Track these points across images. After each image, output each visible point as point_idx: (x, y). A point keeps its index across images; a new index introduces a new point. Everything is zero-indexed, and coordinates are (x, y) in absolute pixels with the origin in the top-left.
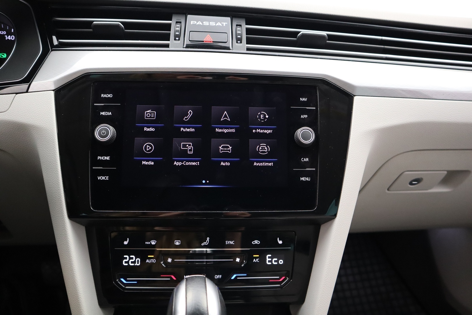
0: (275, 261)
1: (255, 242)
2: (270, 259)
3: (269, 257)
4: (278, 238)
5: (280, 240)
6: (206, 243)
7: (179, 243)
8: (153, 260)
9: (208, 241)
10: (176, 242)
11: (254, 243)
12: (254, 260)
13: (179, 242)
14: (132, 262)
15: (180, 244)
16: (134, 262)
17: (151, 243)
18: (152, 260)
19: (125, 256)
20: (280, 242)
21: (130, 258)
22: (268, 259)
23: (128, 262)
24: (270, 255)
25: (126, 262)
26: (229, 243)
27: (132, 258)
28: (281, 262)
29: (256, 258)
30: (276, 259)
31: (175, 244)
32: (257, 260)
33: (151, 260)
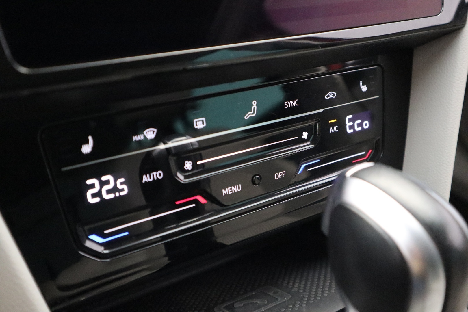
0: (359, 125)
1: (329, 96)
2: (351, 124)
3: (350, 120)
4: (361, 82)
5: (363, 85)
6: (252, 112)
7: (203, 124)
8: (156, 174)
9: (254, 108)
10: (196, 122)
11: (327, 97)
12: (331, 130)
13: (203, 121)
14: (109, 192)
15: (205, 125)
16: (115, 189)
17: (145, 136)
18: (154, 173)
19: (89, 182)
20: (364, 88)
21: (103, 184)
22: (348, 124)
23: (98, 194)
24: (351, 116)
25: (94, 196)
26: (289, 104)
27: (107, 182)
28: (366, 125)
29: (333, 125)
30: (359, 121)
31: (196, 127)
32: (335, 128)
33: (153, 175)
